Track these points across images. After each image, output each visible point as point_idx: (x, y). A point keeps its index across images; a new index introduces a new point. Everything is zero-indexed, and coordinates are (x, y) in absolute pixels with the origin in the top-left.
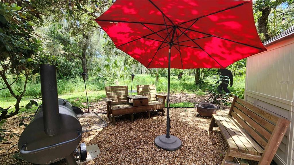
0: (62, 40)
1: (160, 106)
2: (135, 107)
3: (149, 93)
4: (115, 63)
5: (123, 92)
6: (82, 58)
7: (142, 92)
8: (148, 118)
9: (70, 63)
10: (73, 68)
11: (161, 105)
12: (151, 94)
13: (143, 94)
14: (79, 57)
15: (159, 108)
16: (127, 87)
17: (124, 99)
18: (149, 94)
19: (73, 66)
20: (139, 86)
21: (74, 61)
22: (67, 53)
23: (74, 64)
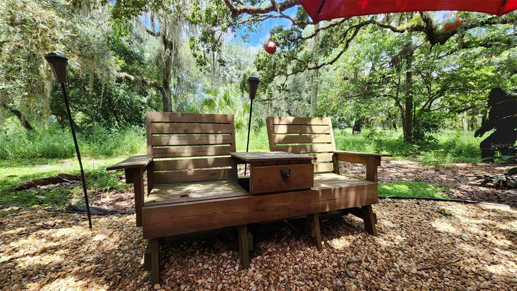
0: (127, 54)
1: (359, 197)
2: (258, 198)
3: (311, 146)
4: (225, 98)
5: (217, 139)
6: (162, 88)
7: (287, 140)
8: (313, 242)
9: (137, 97)
10: (143, 107)
11: (366, 192)
12: (317, 147)
13: (290, 149)
14: (155, 86)
15: (356, 201)
16: (229, 118)
17: (217, 162)
18: (309, 148)
19: (143, 104)
20: (277, 121)
21: (146, 94)
22: (132, 78)
23: (145, 100)
